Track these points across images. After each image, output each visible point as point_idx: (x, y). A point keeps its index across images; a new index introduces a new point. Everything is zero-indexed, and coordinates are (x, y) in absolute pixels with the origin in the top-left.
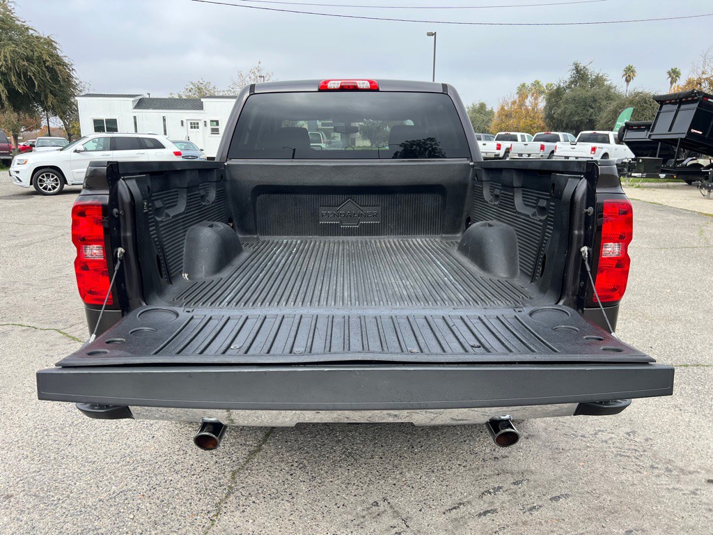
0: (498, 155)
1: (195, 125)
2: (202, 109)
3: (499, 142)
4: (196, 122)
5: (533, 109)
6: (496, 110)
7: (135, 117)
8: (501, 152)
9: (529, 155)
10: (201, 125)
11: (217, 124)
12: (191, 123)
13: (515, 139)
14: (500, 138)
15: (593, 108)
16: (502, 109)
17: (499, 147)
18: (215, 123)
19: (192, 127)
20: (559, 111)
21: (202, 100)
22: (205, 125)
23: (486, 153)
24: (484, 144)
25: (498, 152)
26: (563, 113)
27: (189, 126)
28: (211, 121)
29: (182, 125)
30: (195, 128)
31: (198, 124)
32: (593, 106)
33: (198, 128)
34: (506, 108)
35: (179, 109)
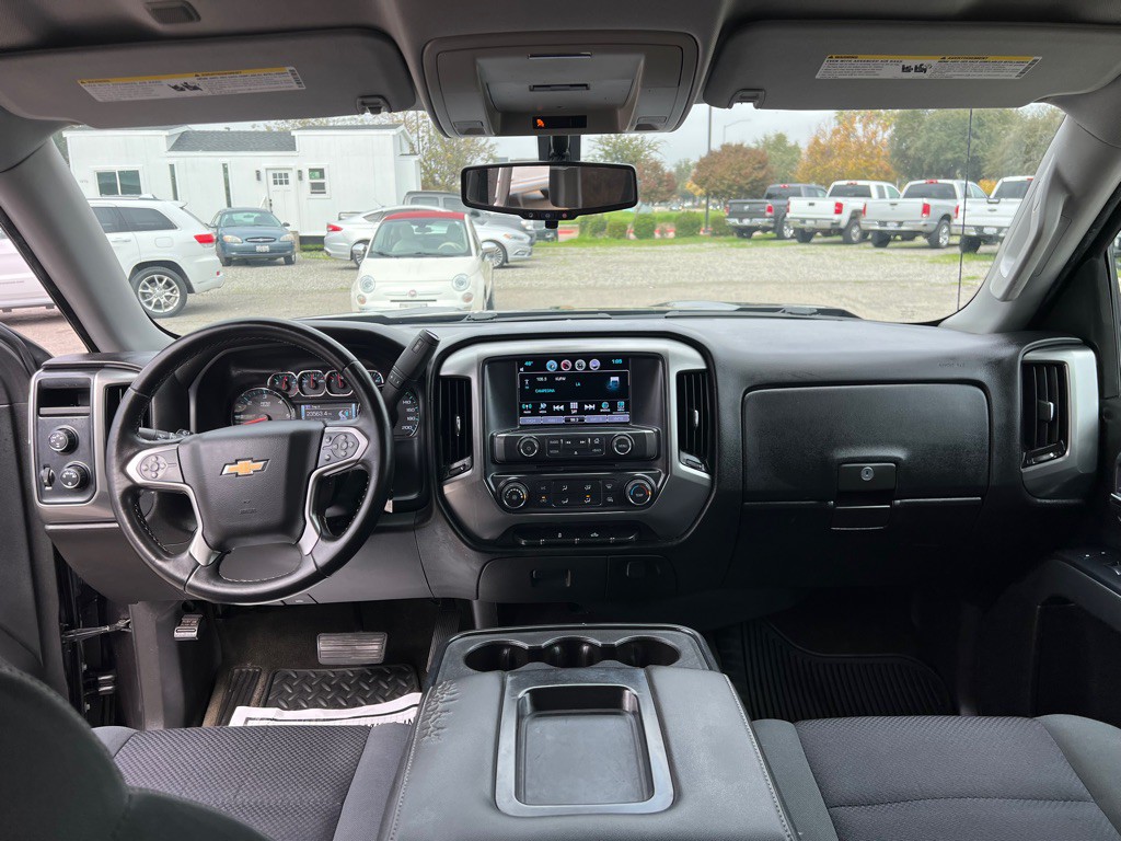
0: (838, 223)
1: (281, 179)
2: (294, 149)
3: (840, 200)
4: (283, 172)
5: (869, 142)
6: (804, 146)
7: (172, 167)
8: (844, 219)
9: (900, 224)
10: (292, 177)
11: (322, 176)
12: (275, 176)
13: (865, 193)
14: (837, 192)
15: (978, 138)
16: (816, 142)
17: (839, 209)
18: (317, 174)
19: (275, 183)
20: (919, 144)
21: (293, 133)
22: (300, 178)
23: (815, 220)
24: (811, 204)
25: (837, 217)
26: (925, 148)
27: (271, 180)
28: (311, 170)
29: (259, 178)
30: (281, 183)
31: (286, 175)
32: (979, 133)
33: (287, 182)
34: (822, 141)
35: (252, 150)
